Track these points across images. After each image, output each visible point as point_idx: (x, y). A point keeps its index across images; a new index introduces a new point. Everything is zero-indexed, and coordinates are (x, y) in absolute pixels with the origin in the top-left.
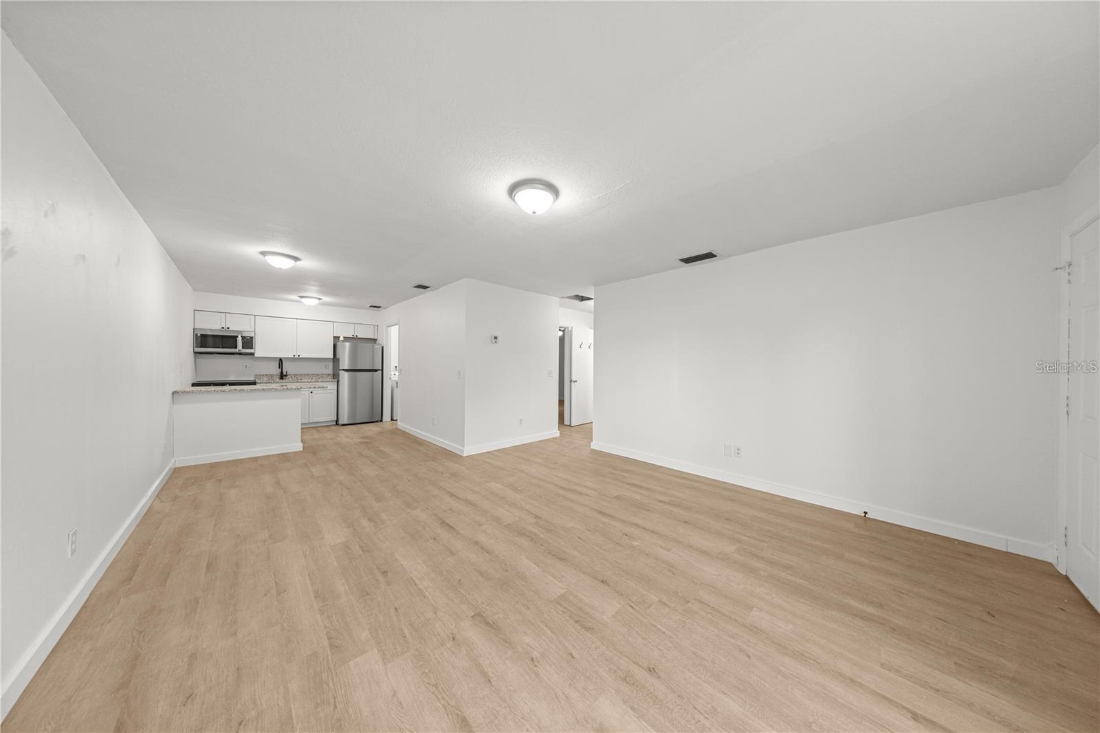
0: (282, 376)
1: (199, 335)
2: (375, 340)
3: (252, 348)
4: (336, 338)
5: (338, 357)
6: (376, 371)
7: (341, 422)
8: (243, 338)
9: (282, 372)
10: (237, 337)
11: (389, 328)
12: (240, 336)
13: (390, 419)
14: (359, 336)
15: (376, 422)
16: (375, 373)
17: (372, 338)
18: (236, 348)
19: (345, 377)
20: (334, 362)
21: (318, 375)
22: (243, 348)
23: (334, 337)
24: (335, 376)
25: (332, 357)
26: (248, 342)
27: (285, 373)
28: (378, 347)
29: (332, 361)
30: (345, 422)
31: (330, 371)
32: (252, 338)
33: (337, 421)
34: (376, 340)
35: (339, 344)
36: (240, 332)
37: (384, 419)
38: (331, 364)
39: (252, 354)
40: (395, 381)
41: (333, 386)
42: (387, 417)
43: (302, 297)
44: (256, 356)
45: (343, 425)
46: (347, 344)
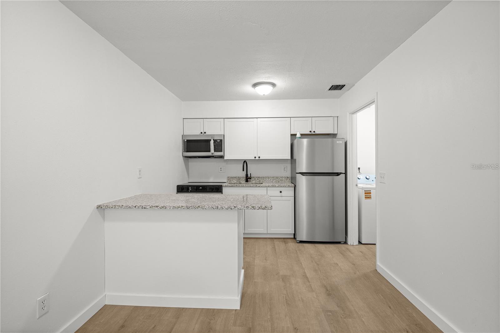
0: (248, 179)
1: (186, 140)
2: (334, 136)
3: (222, 151)
4: (293, 136)
5: (295, 158)
6: (338, 174)
7: (299, 238)
8: (215, 141)
9: (247, 175)
10: (210, 140)
11: (354, 115)
12: (212, 140)
13: (357, 243)
14: (317, 132)
15: (339, 243)
16: (336, 178)
17: (332, 132)
18: (210, 151)
19: (302, 181)
20: (291, 163)
21: (277, 178)
22: (215, 151)
23: (292, 135)
24: (293, 180)
25: (289, 158)
26: (219, 145)
27: (249, 176)
28: (341, 143)
29: (289, 162)
30: (304, 239)
31: (288, 174)
32: (221, 141)
33: (295, 238)
34: (336, 134)
35: (295, 142)
36: (212, 136)
37: (350, 241)
38: (289, 166)
39: (222, 157)
40: (362, 188)
41: (290, 192)
42: (353, 239)
43: (255, 85)
44: (225, 158)
45: (301, 242)
46: (305, 141)
